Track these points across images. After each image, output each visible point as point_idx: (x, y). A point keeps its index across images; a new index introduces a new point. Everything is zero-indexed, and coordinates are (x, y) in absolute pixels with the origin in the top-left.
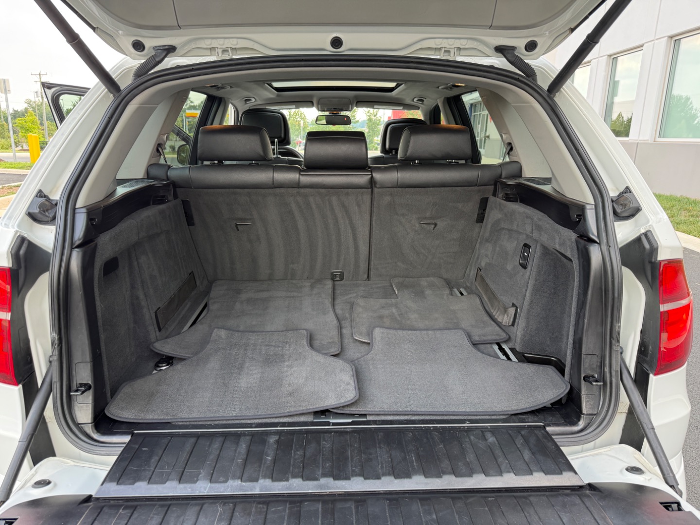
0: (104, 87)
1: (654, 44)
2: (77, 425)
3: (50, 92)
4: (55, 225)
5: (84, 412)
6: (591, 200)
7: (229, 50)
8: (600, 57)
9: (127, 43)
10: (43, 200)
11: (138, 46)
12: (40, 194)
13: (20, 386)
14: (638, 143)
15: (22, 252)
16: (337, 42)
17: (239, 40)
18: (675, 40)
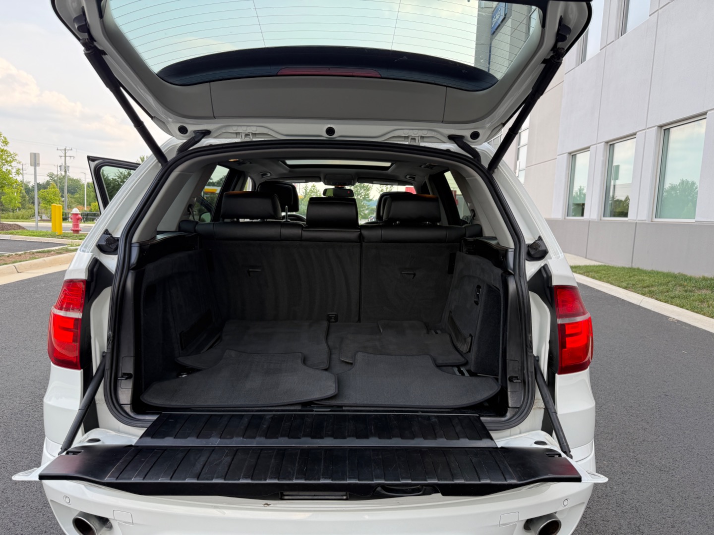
0: (155, 158)
1: (646, 132)
2: (120, 405)
3: (93, 164)
4: (117, 254)
5: (125, 395)
6: (512, 245)
7: (251, 134)
8: (598, 143)
9: (175, 128)
10: (108, 236)
11: (183, 130)
12: (106, 232)
13: (82, 370)
14: (636, 222)
15: (95, 270)
16: (330, 131)
17: (258, 128)
18: (665, 129)
